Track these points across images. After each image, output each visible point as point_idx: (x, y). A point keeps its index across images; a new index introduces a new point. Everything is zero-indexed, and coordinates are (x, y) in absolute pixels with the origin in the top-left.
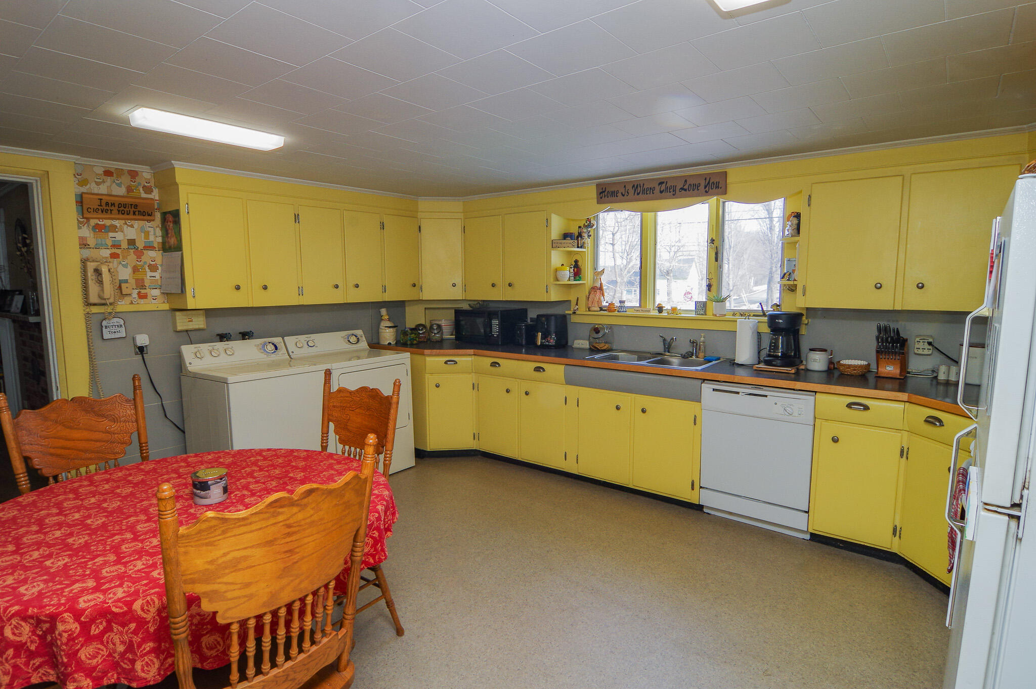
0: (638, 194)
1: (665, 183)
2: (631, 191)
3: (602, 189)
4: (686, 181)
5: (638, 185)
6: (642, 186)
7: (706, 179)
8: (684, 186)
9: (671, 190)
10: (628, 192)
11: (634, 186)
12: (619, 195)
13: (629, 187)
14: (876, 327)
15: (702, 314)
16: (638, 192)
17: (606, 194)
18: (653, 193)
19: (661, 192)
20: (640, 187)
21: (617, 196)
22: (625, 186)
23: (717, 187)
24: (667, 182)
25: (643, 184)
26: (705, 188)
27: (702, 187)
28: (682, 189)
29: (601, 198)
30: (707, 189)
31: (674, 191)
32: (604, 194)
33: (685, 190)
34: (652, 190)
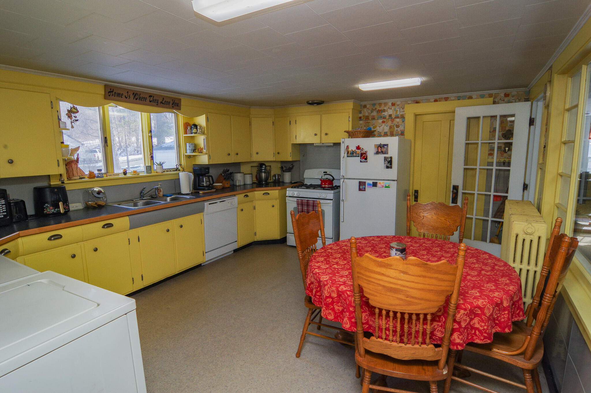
0: (136, 99)
1: (152, 97)
2: (132, 96)
3: (111, 89)
4: (163, 99)
5: (136, 93)
6: (139, 94)
7: (173, 100)
8: (162, 101)
9: (156, 102)
10: (129, 96)
11: (133, 94)
12: (124, 97)
13: (131, 93)
14: (223, 169)
15: (150, 173)
16: (137, 98)
17: (113, 94)
18: (146, 101)
19: (150, 101)
20: (138, 95)
21: (122, 97)
22: (128, 92)
23: (178, 106)
24: (154, 97)
25: (140, 94)
26: (172, 105)
27: (171, 104)
28: (161, 102)
29: (109, 96)
30: (173, 105)
31: (157, 102)
32: (112, 93)
33: (163, 103)
34: (145, 99)
